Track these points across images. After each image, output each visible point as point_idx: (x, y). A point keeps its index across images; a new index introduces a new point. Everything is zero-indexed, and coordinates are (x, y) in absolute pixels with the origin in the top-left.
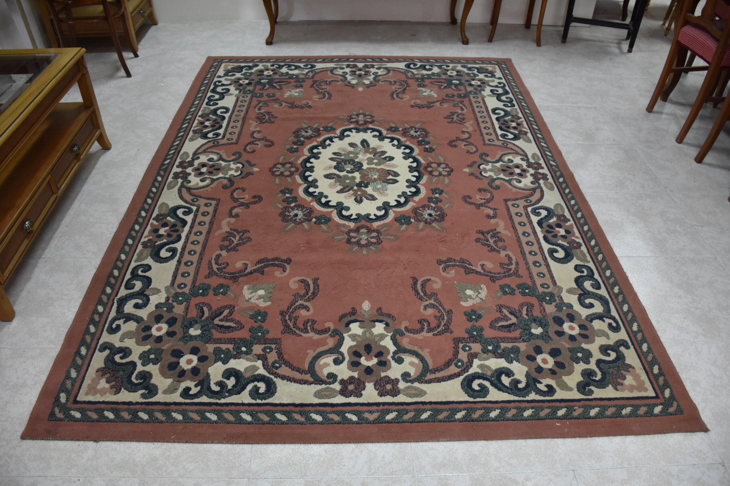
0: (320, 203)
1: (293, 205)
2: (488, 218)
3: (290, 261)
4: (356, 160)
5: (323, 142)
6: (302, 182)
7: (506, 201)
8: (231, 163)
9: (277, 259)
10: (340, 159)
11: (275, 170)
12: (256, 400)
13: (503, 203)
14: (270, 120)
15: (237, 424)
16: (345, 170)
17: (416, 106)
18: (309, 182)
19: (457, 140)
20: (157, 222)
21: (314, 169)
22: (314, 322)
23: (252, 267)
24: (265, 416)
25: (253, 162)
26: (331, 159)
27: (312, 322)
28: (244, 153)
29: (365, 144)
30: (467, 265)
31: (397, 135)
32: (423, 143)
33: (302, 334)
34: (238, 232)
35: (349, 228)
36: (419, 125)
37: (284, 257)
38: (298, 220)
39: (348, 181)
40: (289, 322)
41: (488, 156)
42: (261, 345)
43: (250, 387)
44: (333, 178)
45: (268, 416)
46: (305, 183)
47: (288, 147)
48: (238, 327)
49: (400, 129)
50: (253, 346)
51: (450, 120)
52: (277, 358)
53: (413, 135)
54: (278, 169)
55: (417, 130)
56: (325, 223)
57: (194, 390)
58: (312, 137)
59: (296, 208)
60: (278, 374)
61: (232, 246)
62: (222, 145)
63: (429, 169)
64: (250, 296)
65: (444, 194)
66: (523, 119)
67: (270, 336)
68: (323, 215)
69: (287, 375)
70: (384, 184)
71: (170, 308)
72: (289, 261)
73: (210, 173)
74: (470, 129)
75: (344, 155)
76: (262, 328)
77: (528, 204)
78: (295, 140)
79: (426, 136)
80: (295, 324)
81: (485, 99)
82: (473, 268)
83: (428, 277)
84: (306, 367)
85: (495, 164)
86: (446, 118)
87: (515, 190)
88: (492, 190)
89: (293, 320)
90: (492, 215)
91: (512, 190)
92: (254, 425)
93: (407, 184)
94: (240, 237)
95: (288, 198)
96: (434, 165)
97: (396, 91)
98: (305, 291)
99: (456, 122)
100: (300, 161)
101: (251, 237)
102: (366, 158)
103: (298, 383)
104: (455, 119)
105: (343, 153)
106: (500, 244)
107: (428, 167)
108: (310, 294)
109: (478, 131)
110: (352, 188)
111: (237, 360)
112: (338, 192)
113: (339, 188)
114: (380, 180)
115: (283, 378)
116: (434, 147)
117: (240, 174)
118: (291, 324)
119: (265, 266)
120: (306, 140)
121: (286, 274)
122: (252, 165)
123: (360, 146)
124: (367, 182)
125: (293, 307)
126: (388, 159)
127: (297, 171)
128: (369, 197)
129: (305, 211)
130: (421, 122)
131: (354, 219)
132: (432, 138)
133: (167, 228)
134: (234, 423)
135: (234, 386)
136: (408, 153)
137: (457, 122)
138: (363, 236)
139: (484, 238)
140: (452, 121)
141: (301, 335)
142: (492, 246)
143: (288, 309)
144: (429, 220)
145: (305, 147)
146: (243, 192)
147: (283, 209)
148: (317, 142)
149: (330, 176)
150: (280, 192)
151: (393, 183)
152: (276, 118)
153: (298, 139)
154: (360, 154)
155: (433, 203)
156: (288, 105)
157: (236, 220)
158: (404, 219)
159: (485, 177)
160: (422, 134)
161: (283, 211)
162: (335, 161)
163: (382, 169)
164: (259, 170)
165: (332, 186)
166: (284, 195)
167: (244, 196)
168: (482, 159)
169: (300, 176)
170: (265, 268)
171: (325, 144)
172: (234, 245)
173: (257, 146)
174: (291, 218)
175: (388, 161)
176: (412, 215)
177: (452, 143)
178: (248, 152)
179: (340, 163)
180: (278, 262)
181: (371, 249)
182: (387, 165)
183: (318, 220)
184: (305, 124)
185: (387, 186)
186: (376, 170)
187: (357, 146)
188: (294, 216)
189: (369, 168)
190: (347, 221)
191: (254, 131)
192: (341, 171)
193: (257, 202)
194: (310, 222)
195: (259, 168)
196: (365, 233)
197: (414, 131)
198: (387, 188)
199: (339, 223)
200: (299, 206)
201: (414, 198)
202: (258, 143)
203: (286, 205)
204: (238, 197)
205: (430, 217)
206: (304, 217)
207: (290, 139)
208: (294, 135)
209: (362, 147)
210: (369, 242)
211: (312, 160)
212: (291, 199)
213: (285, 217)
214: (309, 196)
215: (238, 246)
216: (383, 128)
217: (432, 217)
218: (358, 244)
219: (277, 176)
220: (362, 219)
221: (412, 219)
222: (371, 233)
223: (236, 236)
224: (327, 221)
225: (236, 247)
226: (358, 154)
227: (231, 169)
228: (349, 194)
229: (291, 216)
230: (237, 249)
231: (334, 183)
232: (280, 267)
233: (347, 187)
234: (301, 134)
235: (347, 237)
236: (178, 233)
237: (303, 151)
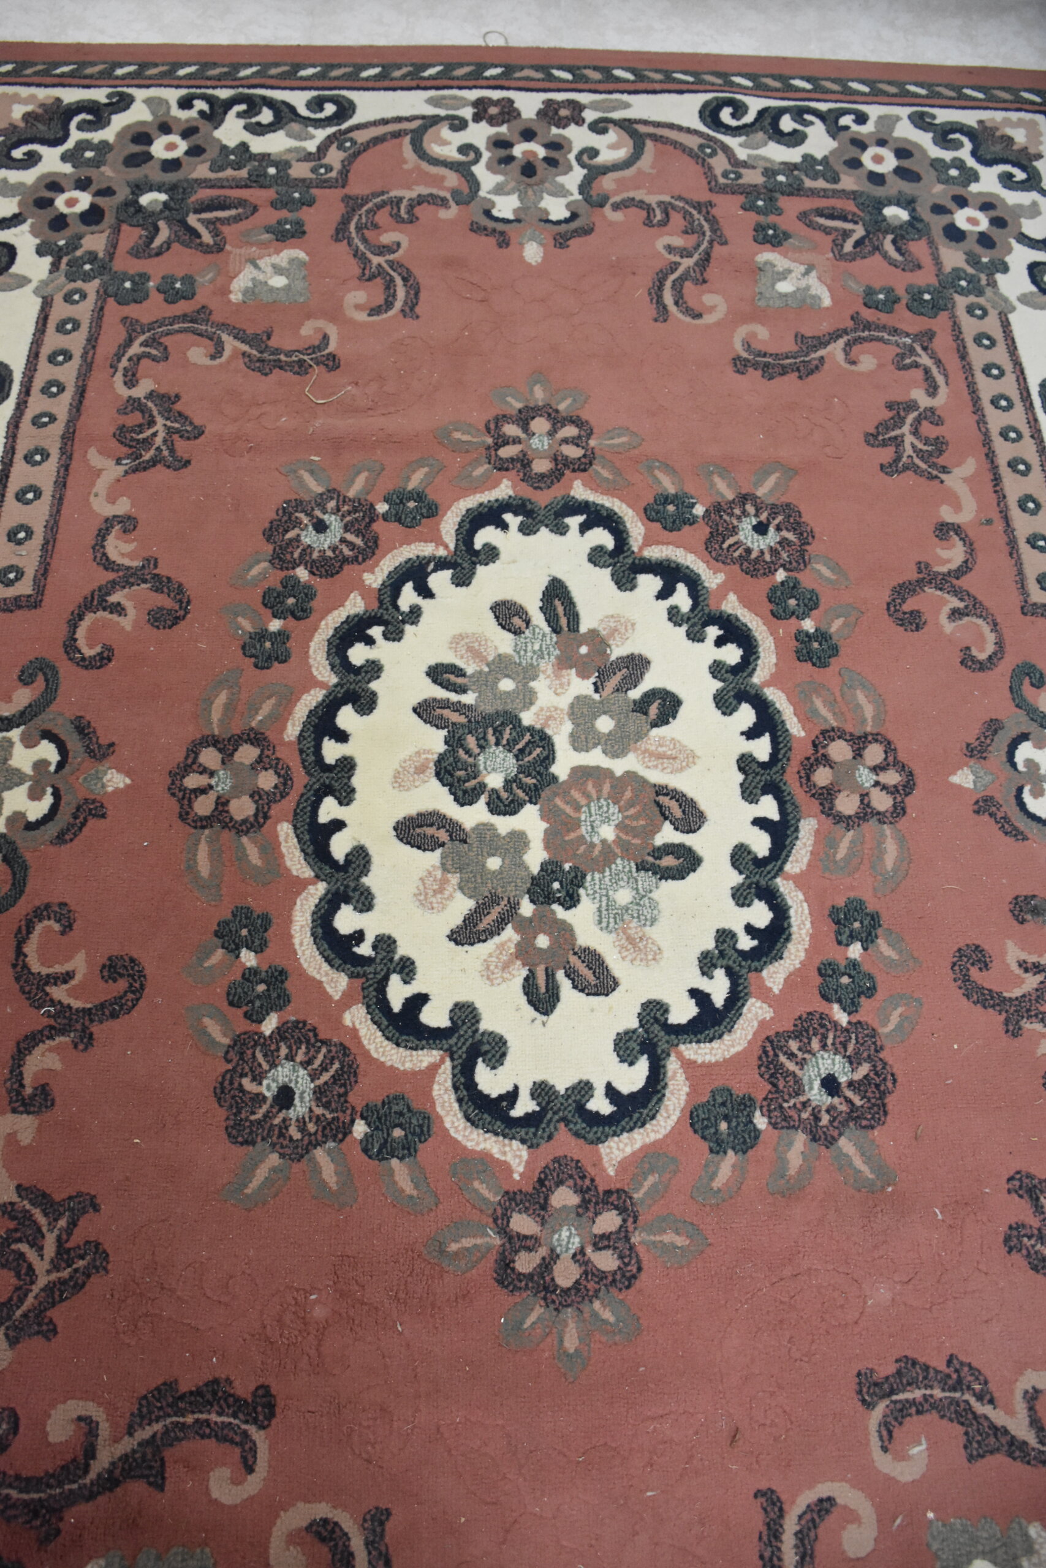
0: (379, 1005)
1: (270, 1025)
4: (527, 718)
5: (387, 598)
6: (308, 873)
8: (15, 734)
9: (212, 1394)
10: (458, 708)
11: (192, 781)
14: (172, 451)
16: (483, 786)
17: (756, 366)
18: (335, 864)
19: (920, 583)
21: (355, 780)
23: (116, 1439)
25: (103, 732)
26: (425, 711)
28: (66, 669)
29: (560, 609)
30: (973, 1401)
31: (689, 549)
32: (792, 602)
34: (51, 1211)
35: (506, 1183)
36: (771, 481)
37: (244, 1386)
38: (294, 1132)
39: (494, 863)
41: (1040, 682)
44: (433, 845)
46: (319, 877)
47: (246, 625)
49: (699, 510)
51: (887, 454)
53: (748, 551)
54: (204, 780)
55: (764, 517)
56: (407, 1150)
58: (345, 560)
59: (284, 1051)
61: (30, 1300)
63: (822, 777)
65: (883, 946)
68: (398, 1097)
70: (646, 879)
72: (263, 1409)
74: (966, 515)
75: (477, 680)
78: (276, 578)
79: (800, 560)
81: (1012, 317)
82: (998, 1417)
83: (823, 1490)
86: (873, 439)
93: (736, 879)
94: (59, 1239)
95: (250, 975)
96: (839, 750)
97: (673, 267)
99: (911, 467)
100: (293, 730)
101: (107, 1244)
102: (564, 702)
104: (909, 451)
105: (471, 669)
107: (818, 762)
109: (999, 526)
110: (510, 915)
112: (456, 937)
113: (461, 906)
114: (626, 850)
116: (835, 626)
117: (54, 809)
119: (169, 1437)
120: (316, 582)
121: (254, 1484)
122: (100, 752)
123: (538, 619)
124: (575, 868)
126: (653, 710)
127: (283, 796)
128: (583, 969)
129: (324, 1068)
130: (778, 465)
131: (530, 1120)
132: (826, 572)
136: (736, 670)
137: (916, 469)
138: (565, 1234)
140: (898, 459)
144: (825, 1119)
145: (316, 629)
146: (63, 933)
147: (232, 1055)
148: (365, 591)
149: (418, 830)
150: (216, 934)
151: (679, 874)
152: (199, 432)
153: (285, 573)
154: (542, 676)
155: (839, 1001)
156: (245, 348)
157: (39, 1130)
158: (726, 1118)
159: (1034, 824)
160: (783, 542)
161: (230, 1066)
162: (437, 723)
163: (631, 776)
164: (128, 781)
165: (431, 893)
166: (232, 956)
167: (68, 958)
168: (1021, 703)
169: (295, 828)
170: (171, 1445)
171: (397, 608)
172: (36, 1297)
173: (121, 619)
174: (266, 1116)
175: (655, 725)
176: (760, 1090)
177: (904, 600)
178: (83, 659)
179: (460, 739)
180: (220, 1414)
181: (595, 1315)
182: (651, 754)
183: (377, 1128)
184: (312, 472)
185: (655, 895)
186: (606, 788)
187: (528, 623)
188: (276, 1098)
189: (581, 774)
190: (496, 1134)
191: (107, 520)
192: (465, 798)
193: (121, 1007)
194: (343, 1145)
195: (128, 774)
196: (573, 1215)
197: (754, 522)
198: (654, 905)
199: (465, 1148)
200: (297, 1034)
201: (764, 973)
202: (124, 602)
203: (244, 1026)
204: (45, 971)
205: (829, 1100)
206: (319, 1111)
207: (255, 571)
208: (270, 548)
209: (548, 630)
210: (589, 1272)
211: (346, 717)
212: (261, 988)
213: (239, 1112)
214: (338, 962)
215: (53, 1305)
216: (630, 506)
217: (836, 1100)
218: (546, 1288)
219: (204, 823)
220: (556, 1117)
221: (758, 1113)
222: (597, 1214)
223: (43, 1236)
224: (414, 1134)
225: (46, 1310)
226: (534, 678)
227: (14, 778)
228: (503, 945)
229: (265, 1098)
230: (51, 1321)
231: (439, 874)
232: (232, 1442)
233: (493, 900)
234: (297, 539)
235: (498, 1241)
237: (306, 653)
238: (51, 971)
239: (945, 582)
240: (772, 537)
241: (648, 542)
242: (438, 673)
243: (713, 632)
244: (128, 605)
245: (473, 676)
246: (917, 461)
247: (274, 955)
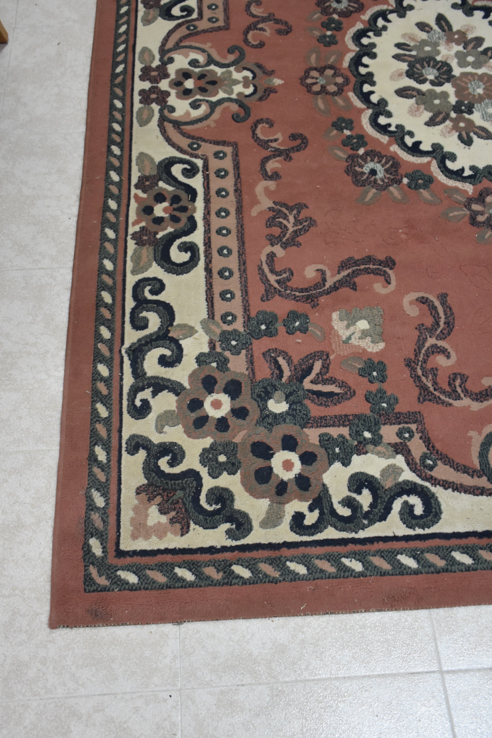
0: (403, 145)
1: (361, 151)
3: (394, 264)
4: (439, 58)
5: (372, 23)
6: (363, 106)
8: (232, 69)
9: (369, 259)
10: (410, 56)
11: (309, 81)
12: (414, 530)
15: (396, 575)
16: (427, 79)
18: (374, 104)
20: (144, 191)
21: (375, 79)
22: (464, 379)
23: (333, 276)
24: (437, 557)
25: (269, 66)
27: (461, 379)
28: (246, 49)
29: (444, 24)
33: (451, 401)
34: (290, 209)
35: (467, 196)
37: (381, 256)
38: (379, 182)
39: (437, 102)
40: (424, 379)
42: (393, 426)
43: (397, 505)
44: (412, 97)
45: (442, 558)
46: (368, 108)
47: (317, 33)
48: (346, 393)
50: (379, 429)
52: (425, 450)
54: (314, 81)
56: (425, 186)
57: (311, 518)
58: (352, 12)
59: (369, 159)
60: (436, 479)
61: (288, 236)
62: (204, 31)
64: (348, 333)
67: (401, 408)
68: (418, 171)
69: (451, 480)
71: (223, 364)
72: (390, 263)
73: (203, 90)
75: (415, 47)
76: (385, 393)
78: (325, 19)
80: (435, 383)
84: (476, 463)
89: (430, 377)
92: (424, 574)
94: (295, 217)
95: (349, 137)
98: (433, 320)
100: (346, 63)
101: (314, 217)
102: (453, 52)
103: (470, 493)
105: (412, 44)
108: (442, 324)
110: (447, 117)
111: (363, 456)
112: (427, 124)
113: (427, 115)
114: (489, 96)
115: (446, 485)
117: (255, 91)
118: (429, 384)
119: (355, 274)
120: (342, 19)
121: (392, 287)
122: (268, 73)
123: (436, 27)
124: (469, 103)
125: (423, 351)
126: (489, 54)
127: (348, 84)
128: (480, 132)
129: (386, 163)
131: (470, 177)
133: (166, 204)
134: (392, 575)
135: (371, 506)
141: (450, 404)
143: (416, 355)
145: (346, 33)
146: (270, 127)
147: (348, 160)
148: (363, 22)
149: (404, 92)
150: (332, 126)
153: (328, 17)
154: (441, 45)
157: (277, 185)
161: (349, 164)
162: (404, 61)
163: (484, 75)
164: (283, 82)
165: (414, 111)
166: (341, 132)
167: (275, 135)
169: (355, 93)
170: (356, 277)
171: (377, 26)
172: (290, 234)
173: (265, 33)
174: (367, 178)
175: (491, 58)
178: (253, 45)
179: (413, 65)
180: (374, 265)
183: (412, 180)
186: (476, 78)
187: (432, 29)
188: (370, 172)
189: (464, 75)
190: (459, 181)
191: (248, 2)
192: (420, 82)
193: (301, 148)
194: (400, 186)
195: (282, 79)
199: (448, 186)
200: (373, 153)
202: (264, 27)
203: (352, 152)
204: (266, 139)
206: (388, 176)
207: (316, 16)
208: (320, 9)
209: (440, 31)
211: (366, 60)
212: (355, 141)
213: (356, 177)
214: (383, 133)
215: (298, 236)
218: (491, 226)
219: (318, 93)
220: (481, 176)
223: (288, 216)
224: (427, 181)
225: (295, 238)
226: (439, 46)
227: (236, 82)
228: (446, 126)
229: (365, 173)
230: (298, 241)
231: (416, 106)
232: (380, 274)
233: (439, 113)
234: (330, 6)
235: (468, 212)
236: (188, 214)
237: (344, 41)
238: (268, 139)
242: (398, 46)
244: (267, 28)
245: (413, 46)
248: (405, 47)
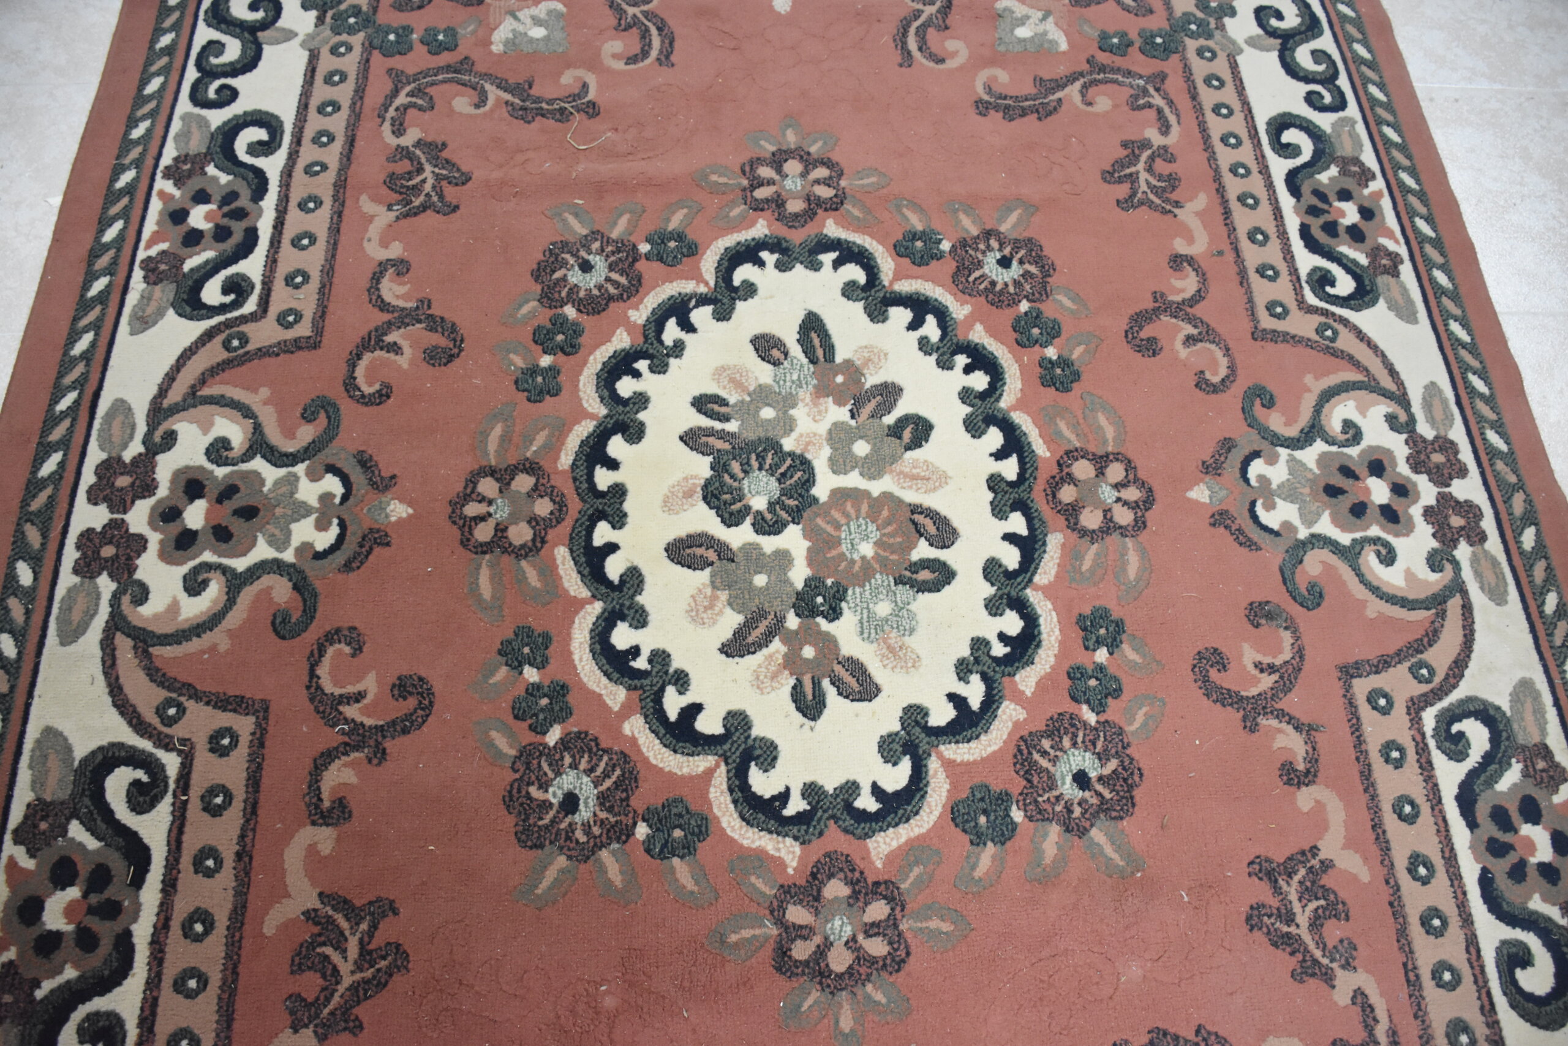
0: (657, 717)
1: (553, 736)
2: (1289, 782)
4: (788, 444)
5: (652, 333)
6: (585, 593)
7: (1349, 672)
8: (300, 469)
10: (722, 435)
11: (472, 509)
13: (1338, 688)
14: (441, 197)
16: (747, 509)
17: (997, 108)
18: (611, 585)
19: (1156, 311)
20: (31, 852)
21: (628, 505)
25: (386, 463)
28: (347, 407)
29: (816, 341)
31: (936, 282)
32: (1036, 331)
34: (355, 917)
35: (781, 878)
36: (1013, 218)
38: (580, 835)
39: (760, 580)
41: (1270, 403)
44: (703, 564)
46: (595, 597)
47: (519, 360)
49: (946, 246)
51: (1123, 190)
53: (993, 283)
54: (483, 508)
55: (1007, 251)
56: (687, 849)
58: (611, 298)
59: (568, 760)
61: (336, 999)
62: (263, 353)
63: (1067, 494)
65: (1127, 650)
66: (1378, 184)
68: (675, 800)
70: (901, 593)
73: (221, 534)
74: (1199, 246)
75: (739, 409)
77: (1425, 688)
78: (545, 317)
79: (1042, 292)
81: (1240, 59)
85: (1298, 454)
86: (1110, 176)
87: (1376, 607)
88: (1295, 609)
90: (1301, 767)
91: (1363, 603)
93: (989, 590)
94: (361, 942)
95: (533, 690)
96: (1083, 469)
97: (917, 14)
99: (1146, 202)
100: (566, 459)
101: (407, 945)
102: (823, 428)
104: (1144, 187)
105: (733, 399)
106: (1334, 931)
107: (1062, 480)
109: (1230, 256)
110: (777, 628)
112: (727, 650)
113: (730, 621)
114: (884, 565)
116: (1077, 354)
117: (341, 539)
120: (584, 320)
122: (383, 485)
123: (796, 350)
124: (837, 584)
126: (907, 435)
127: (559, 521)
128: (847, 678)
129: (606, 775)
130: (1020, 201)
131: (801, 818)
132: (1067, 302)
133: (73, 893)
136: (984, 395)
137: (1150, 204)
138: (837, 923)
139: (1274, 902)
140: (1133, 194)
142: (1307, 951)
144: (1077, 811)
145: (585, 363)
146: (353, 656)
147: (518, 765)
148: (630, 327)
149: (688, 551)
150: (500, 653)
151: (935, 587)
152: (467, 179)
153: (554, 311)
154: (800, 405)
155: (1088, 702)
156: (508, 97)
157: (338, 840)
158: (985, 812)
159: (1266, 535)
160: (1026, 275)
161: (517, 776)
162: (703, 450)
163: (887, 496)
164: (410, 511)
165: (702, 609)
166: (515, 673)
167: (359, 679)
168: (1252, 423)
169: (572, 551)
171: (661, 342)
172: (342, 996)
173: (398, 358)
174: (553, 821)
175: (908, 448)
176: (1016, 785)
177: (1141, 328)
178: (363, 396)
179: (724, 465)
181: (868, 997)
182: (906, 476)
183: (658, 830)
184: (576, 215)
185: (913, 607)
186: (864, 508)
187: (786, 354)
188: (562, 804)
189: (840, 495)
190: (771, 832)
191: (380, 264)
192: (731, 520)
193: (412, 722)
194: (627, 846)
195: (410, 504)
196: (844, 906)
197: (998, 256)
198: (912, 616)
199: (741, 846)
200: (579, 744)
201: (1017, 677)
202: (400, 342)
203: (532, 738)
204: (337, 691)
205: (1080, 794)
206: (603, 815)
207: (525, 310)
208: (538, 288)
209: (805, 361)
210: (861, 956)
211: (616, 446)
212: (544, 701)
213: (527, 818)
214: (616, 676)
215: (359, 1003)
216: (879, 242)
217: (1087, 794)
218: (821, 974)
219: (484, 549)
220: (826, 815)
221: (1014, 807)
222: (866, 904)
223: (346, 940)
224: (693, 834)
225: (352, 1007)
226: (794, 406)
227: (301, 511)
228: (771, 656)
229: (551, 805)
230: (357, 1018)
231: (709, 591)
233: (762, 614)
234: (564, 279)
235: (775, 931)
236: (117, 927)
237: (576, 386)
238: (343, 691)
239: (1178, 310)
240: (1015, 270)
241: (898, 276)
242: (702, 403)
243: (962, 360)
244: (404, 344)
245: (735, 405)
246: (1152, 196)
247: (554, 671)
248: (716, 407)
